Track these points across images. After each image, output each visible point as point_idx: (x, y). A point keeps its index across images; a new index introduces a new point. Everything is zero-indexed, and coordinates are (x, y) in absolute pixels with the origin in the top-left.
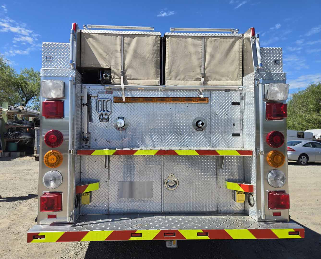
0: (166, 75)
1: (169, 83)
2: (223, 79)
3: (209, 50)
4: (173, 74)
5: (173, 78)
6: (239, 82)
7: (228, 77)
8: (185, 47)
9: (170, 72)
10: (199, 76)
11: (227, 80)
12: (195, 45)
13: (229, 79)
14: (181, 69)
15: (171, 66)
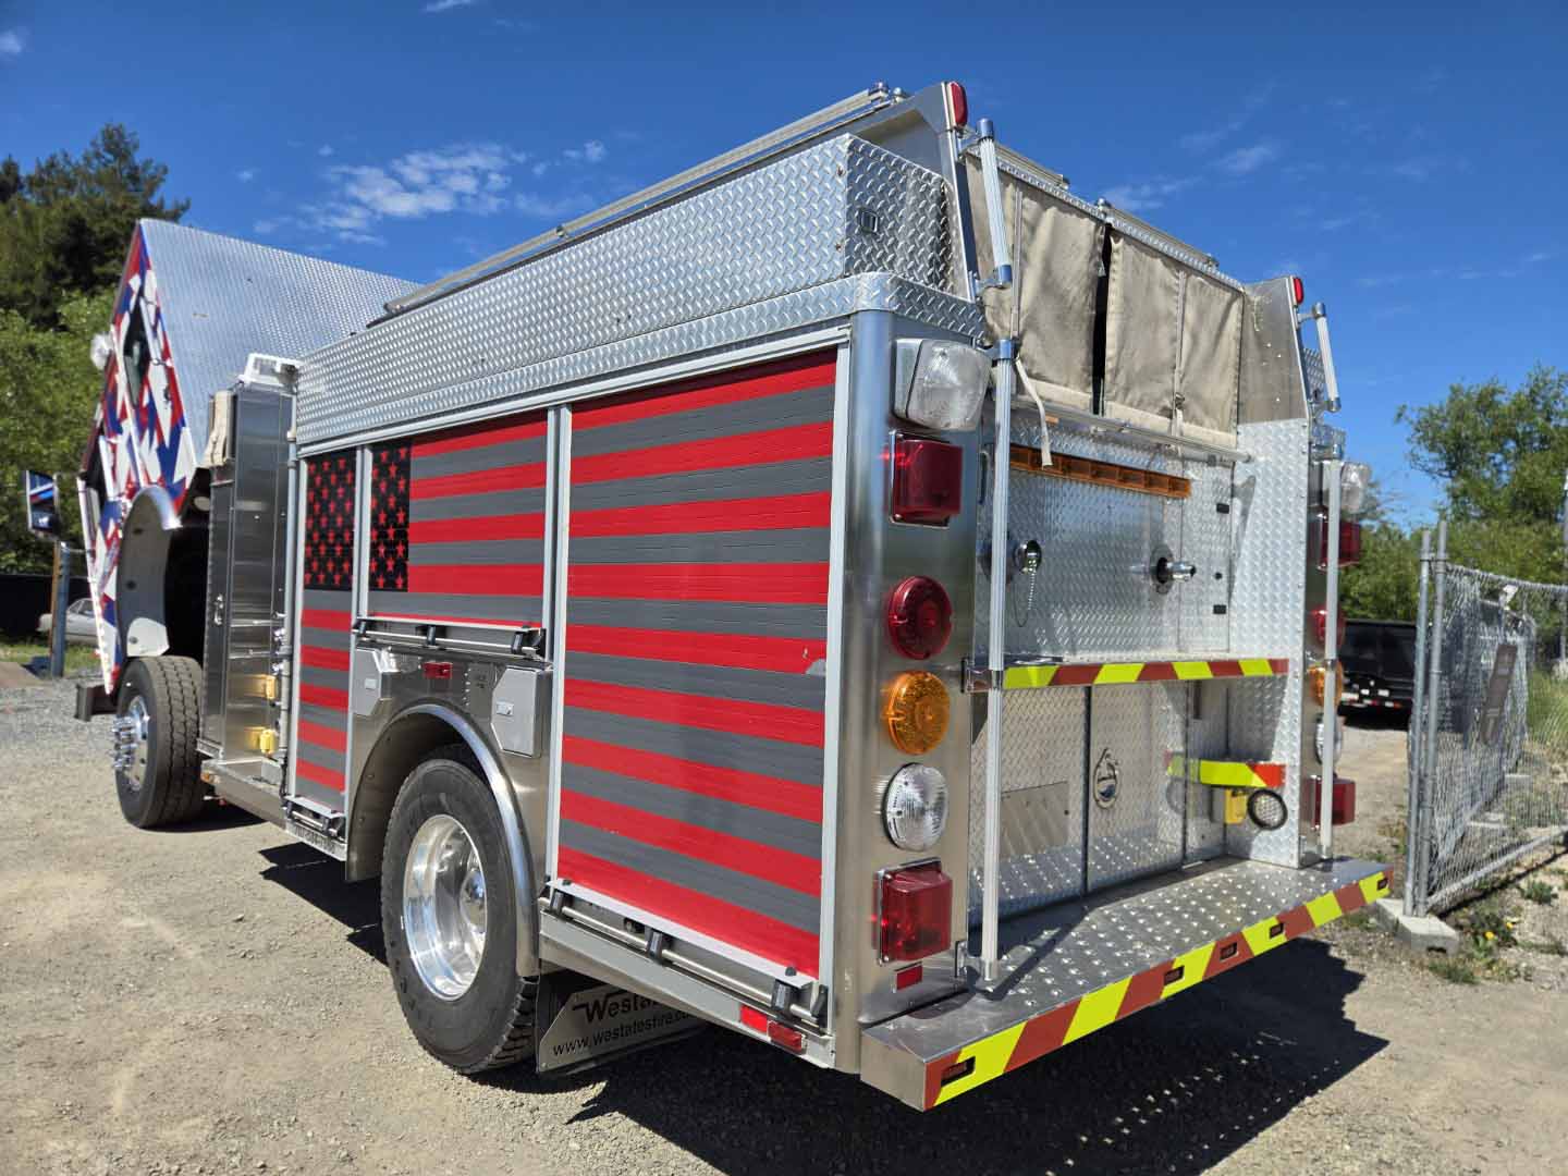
0: (1108, 377)
1: (1115, 410)
2: (1207, 421)
3: (1190, 315)
4: (1121, 379)
5: (1120, 396)
6: (1232, 436)
7: (1215, 419)
8: (1149, 289)
9: (1116, 372)
10: (1167, 402)
11: (1213, 428)
12: (1168, 290)
13: (1215, 423)
14: (1138, 367)
15: (1121, 348)
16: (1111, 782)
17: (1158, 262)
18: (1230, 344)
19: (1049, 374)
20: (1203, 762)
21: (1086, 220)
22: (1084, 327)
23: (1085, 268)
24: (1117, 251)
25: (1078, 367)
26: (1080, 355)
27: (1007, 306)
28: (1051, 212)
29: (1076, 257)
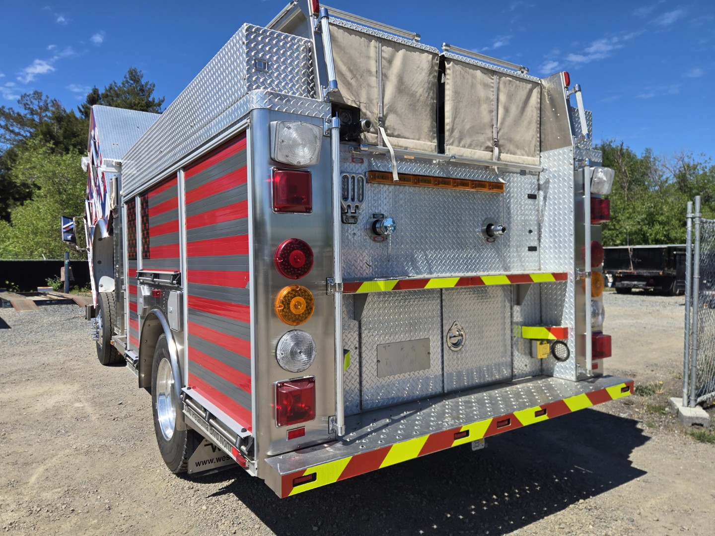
0: (447, 134)
1: (451, 150)
2: (518, 152)
3: (503, 98)
4: (456, 134)
5: (456, 143)
6: (537, 159)
7: (524, 150)
8: (473, 86)
9: (452, 130)
10: (490, 144)
11: (523, 155)
12: (486, 86)
13: (524, 153)
14: (467, 127)
15: (454, 118)
16: (460, 338)
17: (478, 73)
18: (532, 111)
19: (407, 135)
20: (523, 327)
21: (426, 54)
22: (428, 109)
23: (426, 78)
24: (449, 69)
25: (426, 130)
26: (427, 122)
27: (375, 102)
28: (401, 53)
29: (421, 74)
